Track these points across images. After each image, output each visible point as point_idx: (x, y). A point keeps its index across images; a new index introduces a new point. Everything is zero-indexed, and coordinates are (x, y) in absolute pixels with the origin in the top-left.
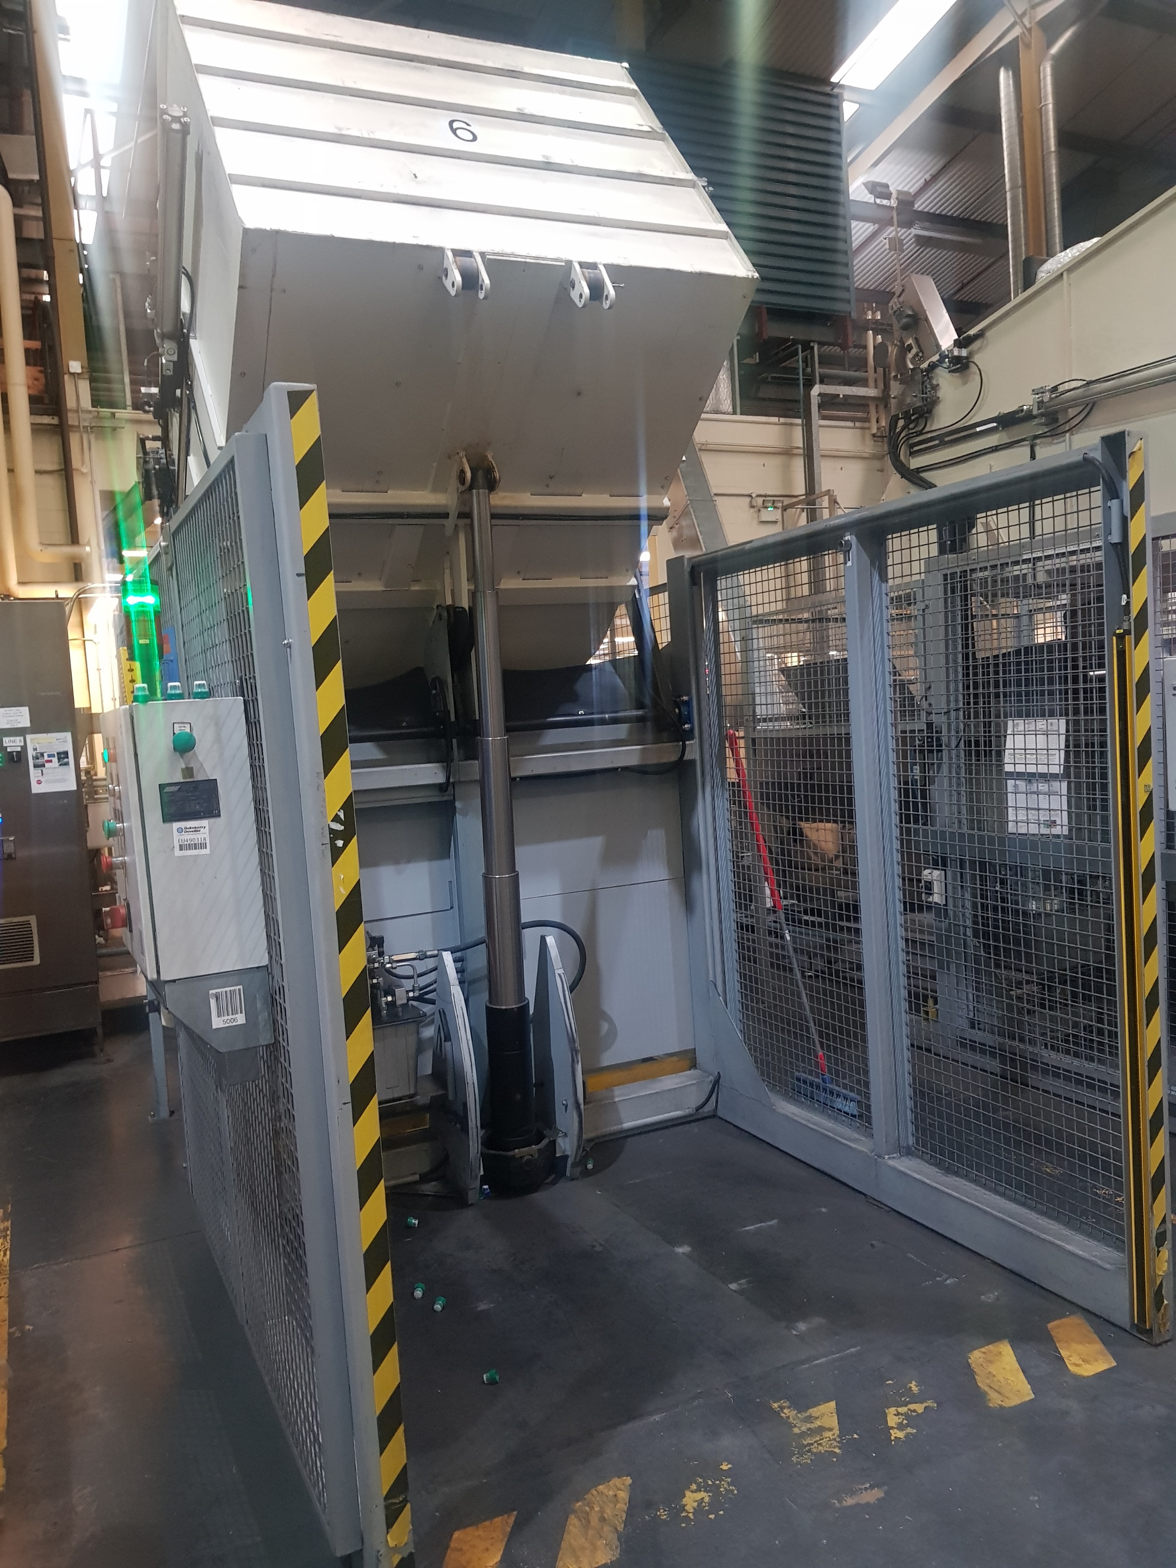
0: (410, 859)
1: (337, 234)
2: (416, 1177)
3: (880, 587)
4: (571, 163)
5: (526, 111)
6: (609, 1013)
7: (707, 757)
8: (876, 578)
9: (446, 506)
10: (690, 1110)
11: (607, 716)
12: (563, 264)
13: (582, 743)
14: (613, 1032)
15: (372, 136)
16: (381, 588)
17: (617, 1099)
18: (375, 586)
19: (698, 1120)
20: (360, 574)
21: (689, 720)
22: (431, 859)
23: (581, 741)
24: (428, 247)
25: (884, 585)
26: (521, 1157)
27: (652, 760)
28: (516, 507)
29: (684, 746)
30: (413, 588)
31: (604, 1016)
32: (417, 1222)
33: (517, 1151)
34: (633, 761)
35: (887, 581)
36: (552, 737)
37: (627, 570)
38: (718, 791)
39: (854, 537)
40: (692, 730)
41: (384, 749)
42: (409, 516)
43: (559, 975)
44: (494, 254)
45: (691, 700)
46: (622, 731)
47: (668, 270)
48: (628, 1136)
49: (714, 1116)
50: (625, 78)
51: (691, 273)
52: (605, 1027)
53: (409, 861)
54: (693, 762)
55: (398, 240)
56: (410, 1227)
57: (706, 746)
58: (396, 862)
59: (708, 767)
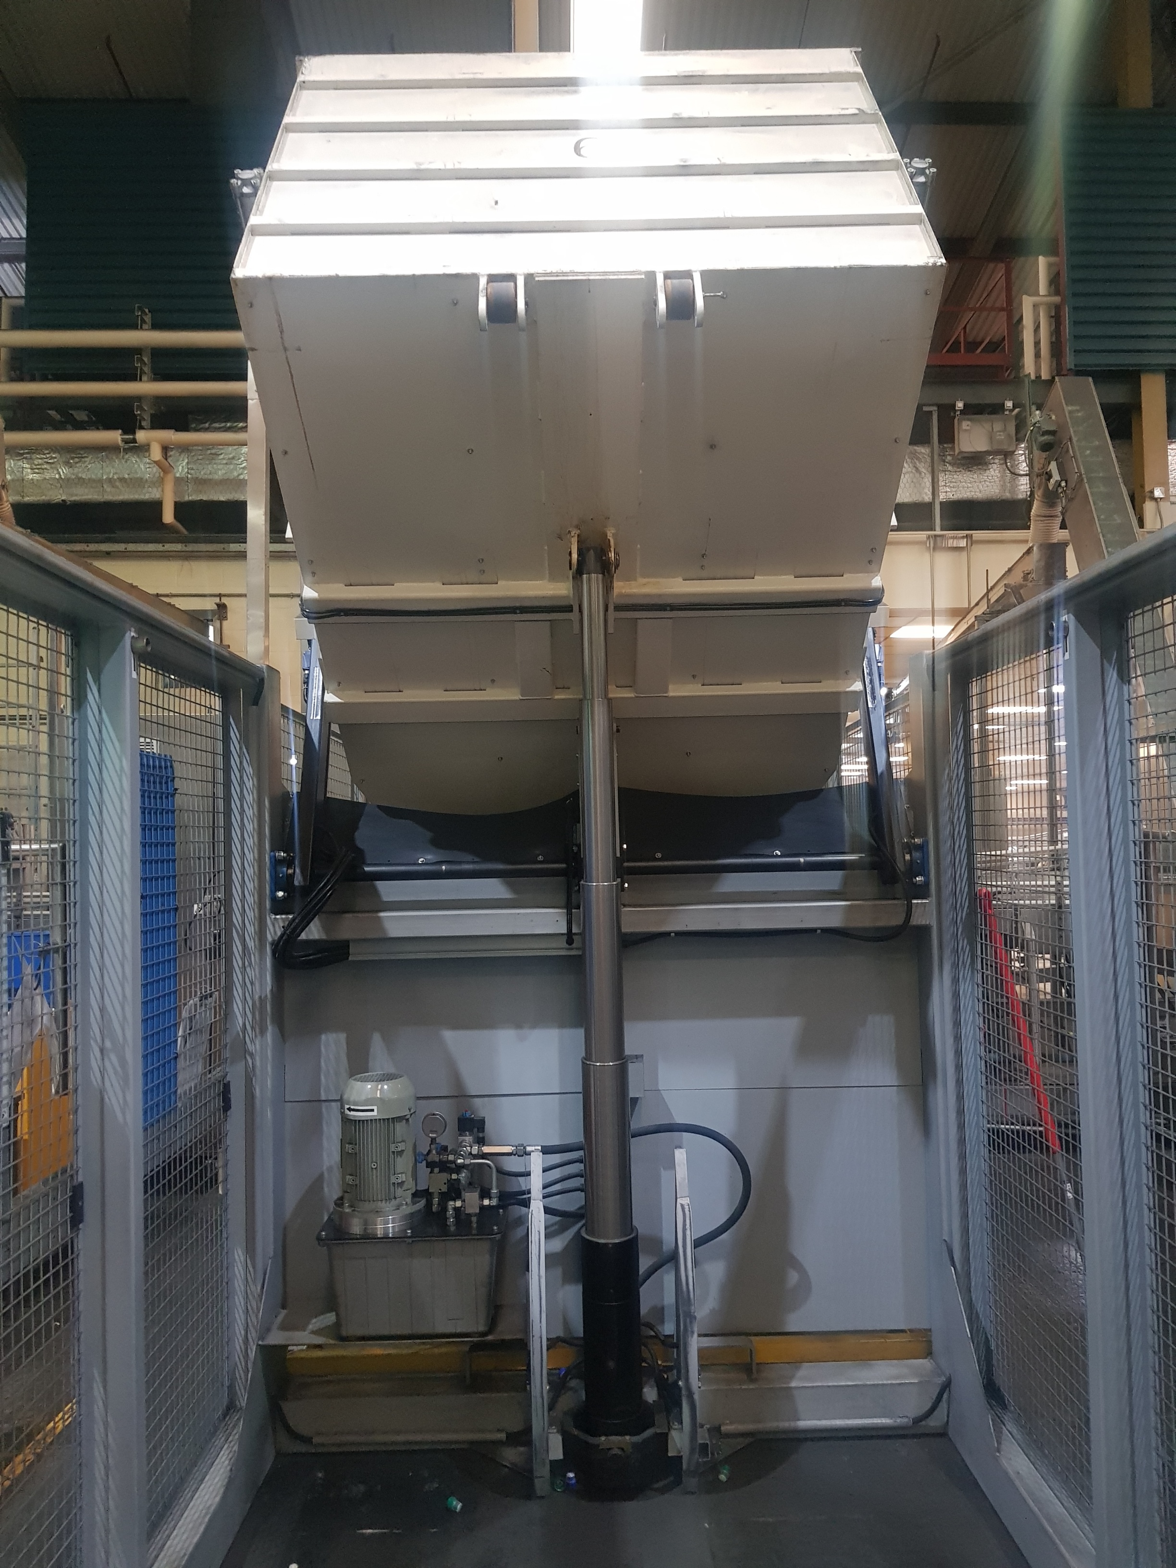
0: (538, 1022)
1: (342, 273)
2: (502, 1436)
3: (1121, 691)
4: (718, 162)
5: (685, 115)
6: (799, 1258)
7: (946, 923)
8: (1112, 676)
9: (567, 597)
10: (906, 1420)
11: (802, 860)
12: (643, 277)
13: (775, 893)
14: (805, 1284)
15: (457, 166)
16: (518, 697)
17: (793, 1384)
18: (513, 694)
19: (914, 1436)
20: (493, 681)
21: (924, 871)
22: (562, 1025)
23: (775, 889)
24: (457, 276)
25: (1125, 688)
26: (609, 1449)
27: (864, 921)
28: (660, 596)
29: (910, 906)
30: (556, 697)
31: (794, 1263)
32: (459, 1506)
33: (603, 1438)
34: (835, 921)
35: (1129, 682)
36: (731, 883)
37: (847, 672)
38: (965, 973)
39: (1072, 617)
40: (927, 884)
41: (512, 887)
42: (524, 610)
43: (682, 1206)
44: (546, 274)
45: (926, 843)
46: (833, 880)
47: (799, 269)
48: (806, 1439)
49: (942, 1434)
50: (852, 62)
51: (835, 268)
52: (793, 1277)
53: (535, 1025)
54: (925, 930)
55: (419, 272)
56: (450, 1511)
57: (946, 907)
58: (519, 1026)
59: (947, 937)
